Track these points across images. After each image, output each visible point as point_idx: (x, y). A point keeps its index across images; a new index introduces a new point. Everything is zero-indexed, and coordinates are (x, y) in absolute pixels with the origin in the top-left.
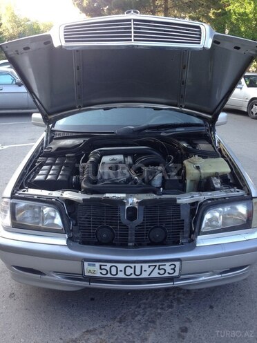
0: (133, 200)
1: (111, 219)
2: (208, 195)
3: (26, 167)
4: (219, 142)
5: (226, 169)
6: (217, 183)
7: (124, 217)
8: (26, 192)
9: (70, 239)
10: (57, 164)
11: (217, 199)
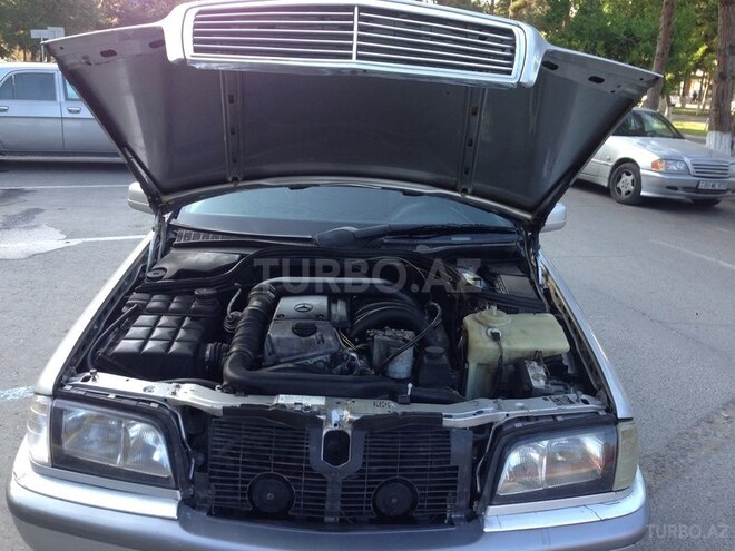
0: (342, 415)
1: (288, 460)
2: (517, 408)
3: (98, 319)
4: (546, 275)
5: (559, 344)
6: (537, 376)
7: (318, 454)
8: (90, 383)
9: (187, 504)
10: (174, 312)
11: (537, 418)
